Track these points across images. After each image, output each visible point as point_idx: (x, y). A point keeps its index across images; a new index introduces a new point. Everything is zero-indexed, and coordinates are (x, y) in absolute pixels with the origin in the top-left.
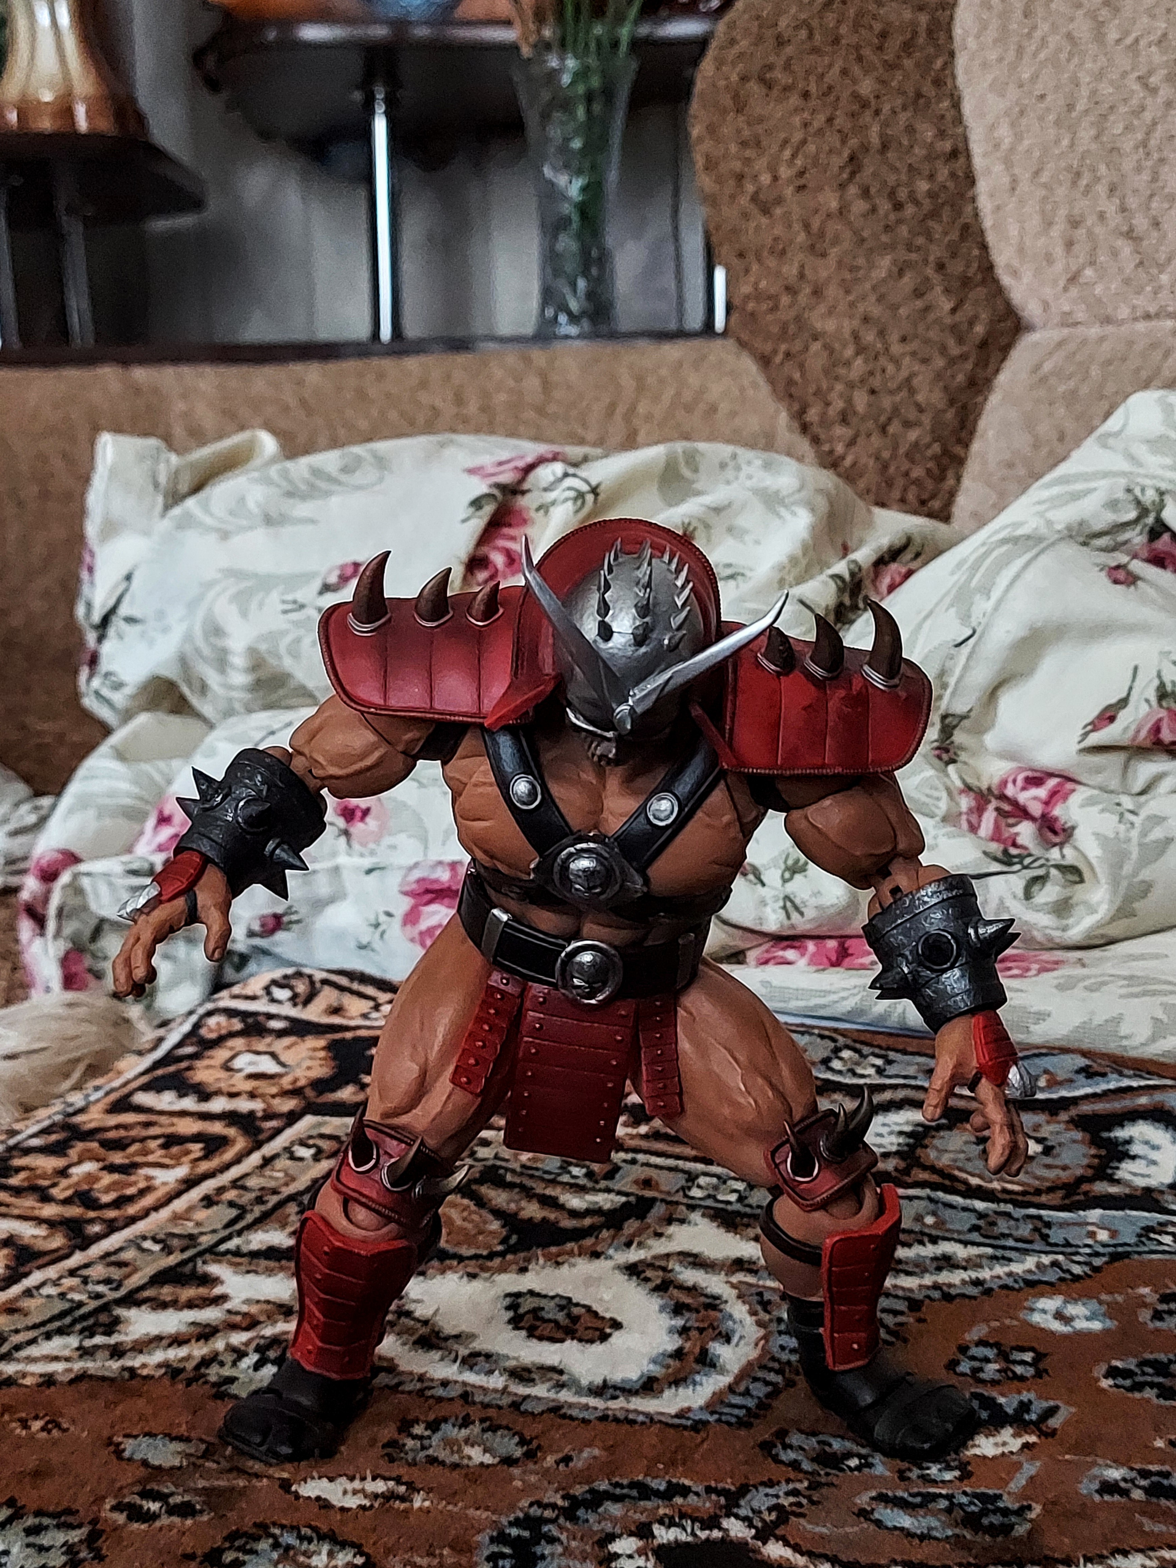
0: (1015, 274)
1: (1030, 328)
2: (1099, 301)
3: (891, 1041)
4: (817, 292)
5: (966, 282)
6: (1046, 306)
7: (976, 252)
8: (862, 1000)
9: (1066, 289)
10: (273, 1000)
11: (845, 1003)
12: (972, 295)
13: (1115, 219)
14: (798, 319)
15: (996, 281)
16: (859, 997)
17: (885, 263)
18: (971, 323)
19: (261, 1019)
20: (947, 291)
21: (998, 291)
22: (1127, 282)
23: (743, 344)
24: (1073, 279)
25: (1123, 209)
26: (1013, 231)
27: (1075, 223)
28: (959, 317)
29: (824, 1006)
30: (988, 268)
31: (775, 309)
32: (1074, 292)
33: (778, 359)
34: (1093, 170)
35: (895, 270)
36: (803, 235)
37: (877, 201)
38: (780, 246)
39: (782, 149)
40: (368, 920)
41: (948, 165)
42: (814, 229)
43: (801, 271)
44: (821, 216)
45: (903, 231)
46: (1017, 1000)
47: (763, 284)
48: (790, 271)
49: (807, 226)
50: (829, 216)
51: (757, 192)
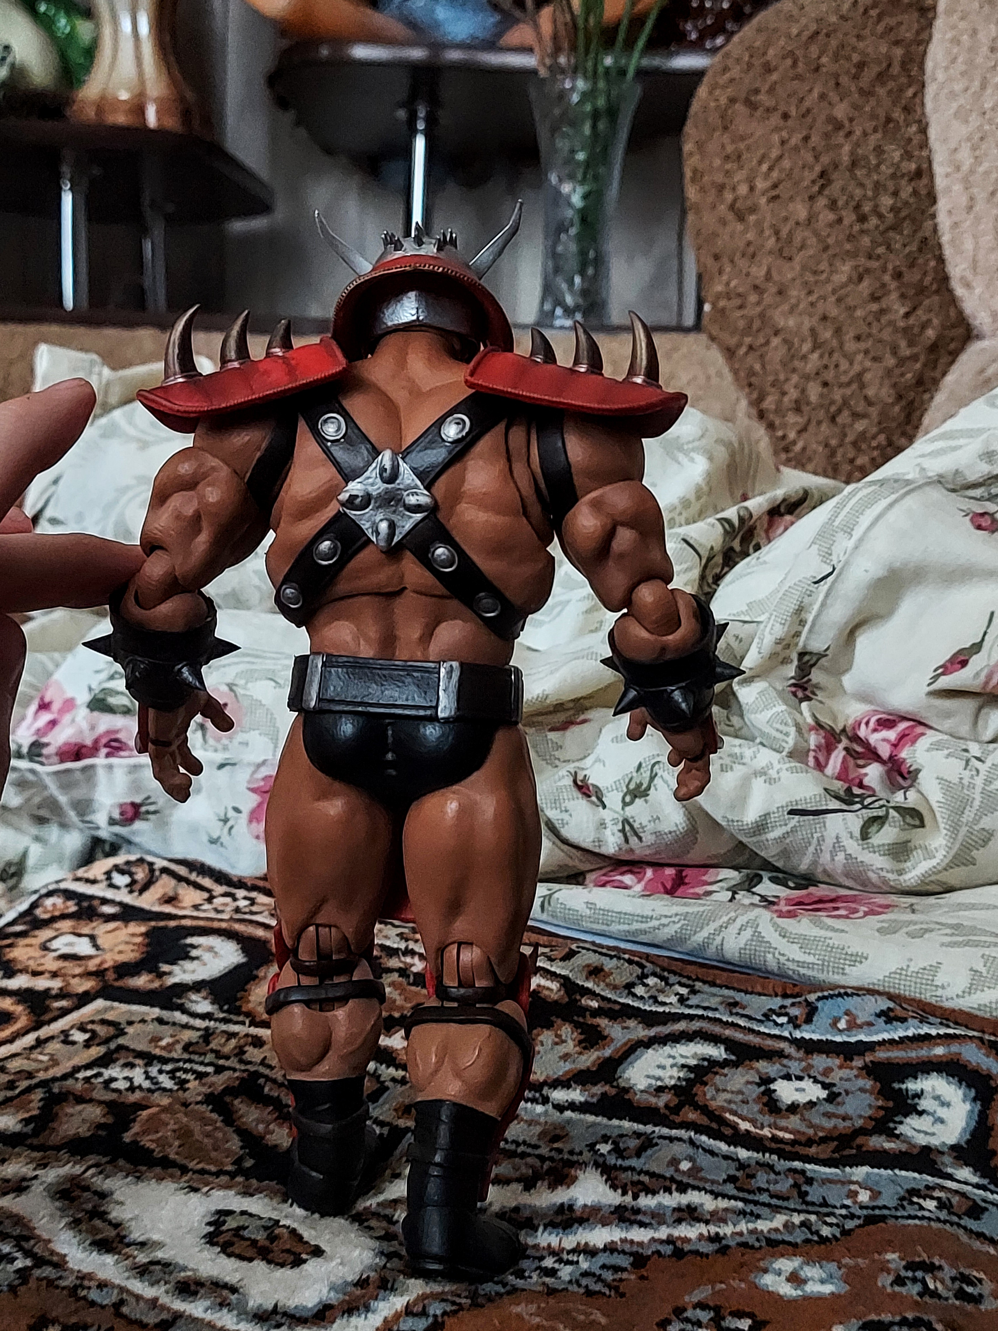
1: (979, 336)
3: (701, 972)
4: (782, 292)
5: (921, 290)
6: (996, 316)
8: (681, 928)
10: (112, 886)
11: (666, 930)
12: (927, 302)
14: (763, 316)
16: (679, 925)
17: (845, 269)
18: (923, 327)
19: (96, 903)
20: (903, 297)
21: (951, 300)
23: (712, 339)
26: (968, 244)
28: (911, 321)
29: (645, 932)
30: (943, 279)
31: (743, 306)
33: (743, 352)
35: (855, 276)
36: (773, 240)
37: (844, 213)
38: (751, 249)
39: (760, 163)
40: (218, 815)
41: (913, 184)
42: (784, 233)
43: (769, 273)
44: (791, 224)
45: (866, 241)
46: (836, 940)
47: (733, 284)
48: (759, 272)
49: (777, 233)
50: (798, 223)
51: (735, 200)
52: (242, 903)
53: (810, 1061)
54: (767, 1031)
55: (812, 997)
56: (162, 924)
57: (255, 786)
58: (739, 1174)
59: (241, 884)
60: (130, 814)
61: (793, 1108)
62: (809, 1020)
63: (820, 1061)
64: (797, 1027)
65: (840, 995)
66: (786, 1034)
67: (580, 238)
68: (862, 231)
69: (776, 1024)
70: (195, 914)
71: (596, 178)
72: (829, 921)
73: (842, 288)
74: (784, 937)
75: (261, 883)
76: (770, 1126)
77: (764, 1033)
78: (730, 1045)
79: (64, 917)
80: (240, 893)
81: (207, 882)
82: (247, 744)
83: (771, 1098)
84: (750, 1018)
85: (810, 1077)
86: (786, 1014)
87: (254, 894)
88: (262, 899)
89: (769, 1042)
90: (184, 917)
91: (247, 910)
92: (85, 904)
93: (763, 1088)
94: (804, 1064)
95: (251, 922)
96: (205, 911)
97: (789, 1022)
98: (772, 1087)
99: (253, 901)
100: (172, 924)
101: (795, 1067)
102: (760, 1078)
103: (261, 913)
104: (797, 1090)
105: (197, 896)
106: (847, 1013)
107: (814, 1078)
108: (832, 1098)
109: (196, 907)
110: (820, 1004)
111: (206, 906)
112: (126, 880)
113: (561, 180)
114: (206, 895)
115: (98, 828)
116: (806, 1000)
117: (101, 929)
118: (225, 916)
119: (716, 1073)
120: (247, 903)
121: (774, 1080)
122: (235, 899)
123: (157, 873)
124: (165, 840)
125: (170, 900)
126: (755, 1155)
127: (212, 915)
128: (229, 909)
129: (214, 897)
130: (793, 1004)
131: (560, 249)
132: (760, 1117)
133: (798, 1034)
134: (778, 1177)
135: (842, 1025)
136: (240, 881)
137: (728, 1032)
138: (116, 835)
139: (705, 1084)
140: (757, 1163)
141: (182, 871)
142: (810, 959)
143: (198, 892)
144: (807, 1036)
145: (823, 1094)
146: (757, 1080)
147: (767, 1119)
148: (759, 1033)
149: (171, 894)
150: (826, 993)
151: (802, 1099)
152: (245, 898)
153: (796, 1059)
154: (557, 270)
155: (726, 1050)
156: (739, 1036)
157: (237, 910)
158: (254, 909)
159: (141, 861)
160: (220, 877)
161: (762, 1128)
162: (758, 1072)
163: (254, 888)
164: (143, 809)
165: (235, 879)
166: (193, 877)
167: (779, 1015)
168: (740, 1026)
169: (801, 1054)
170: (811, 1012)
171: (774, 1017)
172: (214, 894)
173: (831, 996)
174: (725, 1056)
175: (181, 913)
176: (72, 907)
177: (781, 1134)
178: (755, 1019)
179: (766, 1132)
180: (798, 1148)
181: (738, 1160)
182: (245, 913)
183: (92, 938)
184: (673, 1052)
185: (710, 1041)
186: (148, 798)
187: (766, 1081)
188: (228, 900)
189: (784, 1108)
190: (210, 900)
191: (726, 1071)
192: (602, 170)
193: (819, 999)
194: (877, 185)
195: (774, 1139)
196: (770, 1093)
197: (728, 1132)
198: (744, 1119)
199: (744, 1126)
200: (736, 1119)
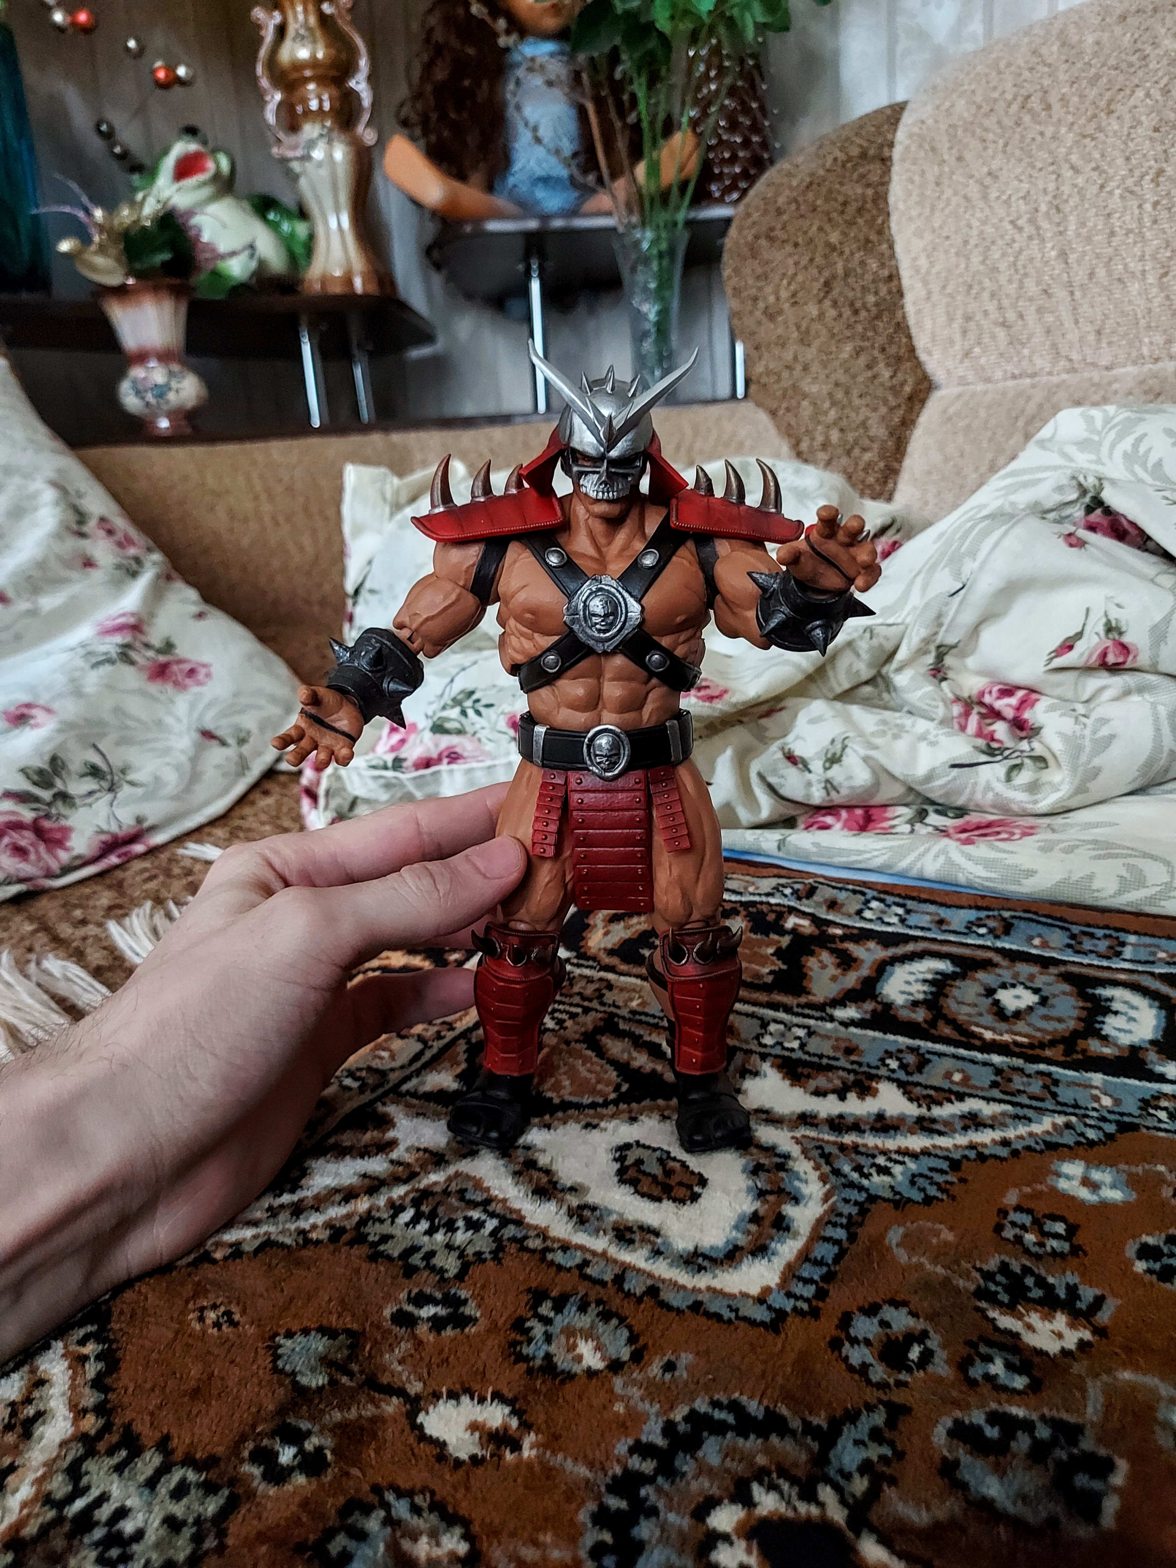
0: (930, 353)
1: (937, 388)
2: (983, 368)
4: (806, 368)
5: (899, 359)
6: (949, 372)
7: (904, 340)
9: (961, 362)
12: (903, 367)
13: (994, 315)
14: (794, 386)
15: (917, 358)
17: (848, 349)
18: (902, 385)
20: (888, 365)
21: (918, 365)
22: (1001, 355)
23: (759, 404)
24: (967, 354)
25: (1000, 309)
26: (928, 324)
27: (968, 318)
28: (894, 381)
30: (912, 350)
31: (779, 380)
32: (967, 363)
33: (781, 412)
34: (980, 283)
35: (855, 353)
37: (842, 309)
43: (795, 355)
44: (807, 320)
45: (859, 328)
46: (1010, 860)
47: (771, 366)
48: (788, 356)
49: (798, 327)
50: (812, 319)
51: (767, 307)
53: (1016, 970)
54: (972, 942)
58: (999, 1078)
61: (1020, 1014)
62: (1007, 932)
63: (1021, 968)
64: (996, 937)
66: (989, 943)
67: (656, 342)
68: (856, 322)
69: (979, 935)
71: (663, 299)
73: (847, 362)
76: (1007, 1033)
77: (972, 945)
83: (999, 1007)
84: (956, 933)
85: (1019, 983)
86: (984, 926)
93: (991, 999)
94: (1011, 972)
97: (988, 933)
98: (996, 996)
101: (1004, 975)
102: (985, 989)
104: (1015, 997)
107: (1021, 983)
108: (1044, 1001)
116: (1000, 916)
119: (951, 986)
121: (993, 989)
126: (1005, 1059)
130: (988, 917)
132: (996, 1025)
133: (999, 944)
134: (1030, 1080)
135: (1036, 943)
139: (949, 997)
140: (1009, 1067)
142: (992, 875)
144: (1007, 946)
145: (1036, 999)
146: (983, 992)
147: (1004, 1026)
151: (1022, 1004)
153: (1005, 968)
155: (951, 963)
156: (955, 950)
161: (1002, 1034)
162: (981, 983)
167: (978, 926)
169: (1007, 962)
170: (1007, 927)
171: (975, 928)
174: (952, 969)
177: (1019, 1039)
178: (960, 933)
179: (1007, 1037)
180: (1038, 1052)
181: (993, 1065)
184: (912, 969)
187: (990, 992)
189: (1011, 1015)
191: (957, 982)
192: (666, 294)
195: (1016, 1043)
196: (997, 1002)
197: (977, 1043)
198: (986, 1028)
199: (988, 1035)
200: (982, 1031)
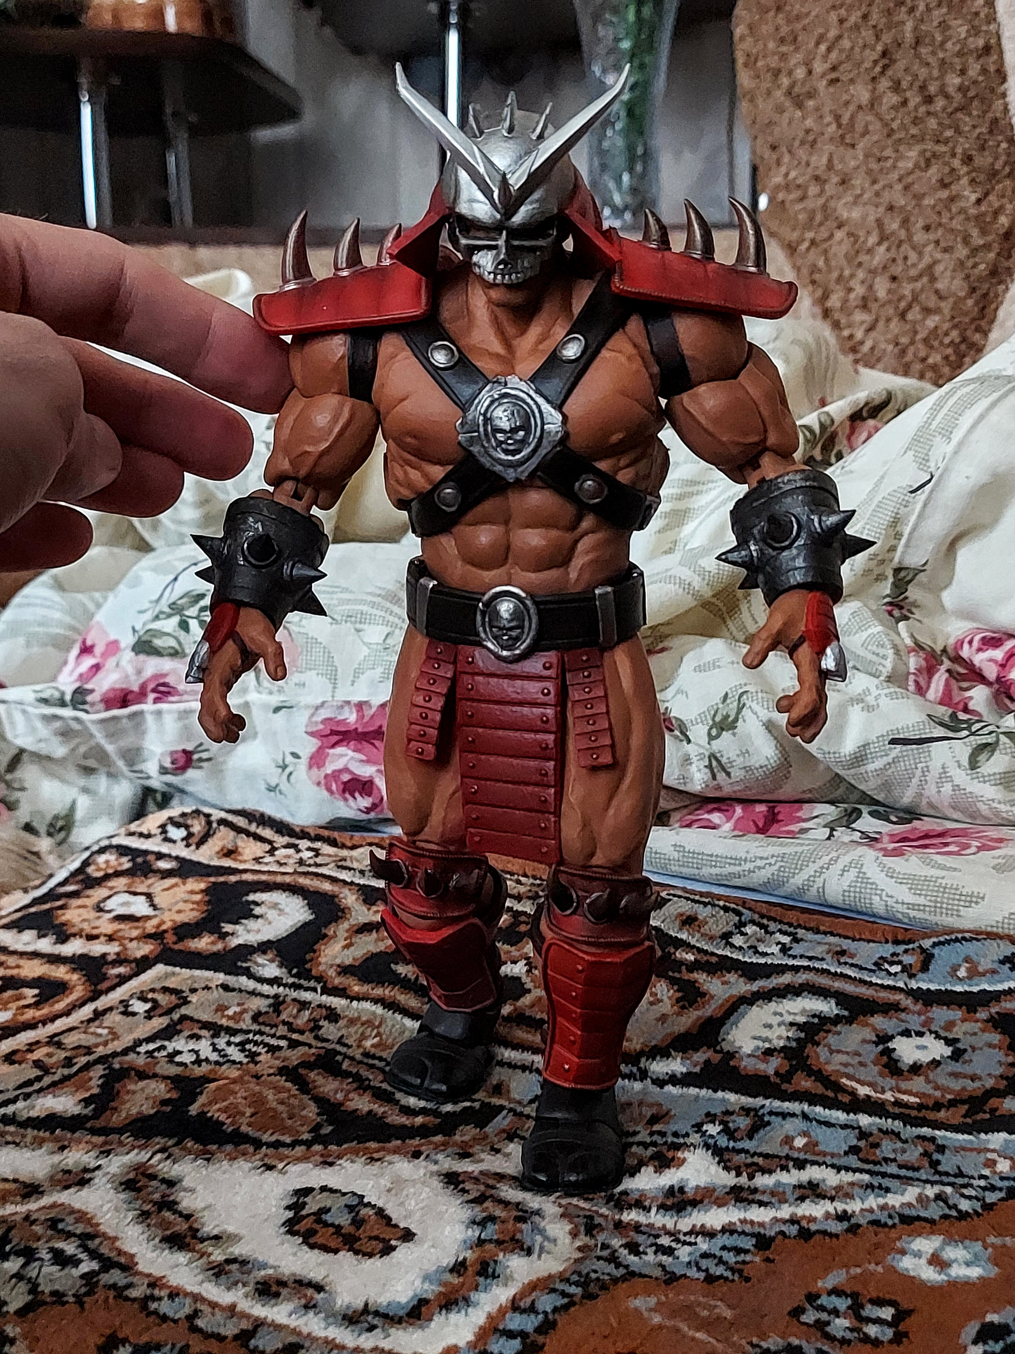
4: (845, 182)
8: (778, 871)
10: (167, 840)
16: (776, 868)
17: (912, 155)
19: (151, 858)
20: (974, 183)
28: (983, 208)
29: (739, 875)
35: (922, 162)
36: (834, 126)
37: (908, 94)
38: (811, 138)
39: (818, 44)
40: (274, 760)
41: (982, 61)
42: (845, 120)
43: (830, 160)
44: (852, 108)
45: (932, 123)
46: (949, 879)
47: (793, 174)
48: (820, 161)
49: (838, 118)
50: (860, 107)
51: (792, 86)
52: (307, 855)
53: (930, 1014)
54: (879, 982)
55: (927, 943)
56: (221, 879)
57: (314, 729)
58: (862, 1144)
59: (304, 834)
60: (181, 762)
61: (916, 1069)
62: (925, 968)
63: (941, 1014)
64: (912, 976)
65: (957, 940)
66: (901, 984)
67: (626, 132)
68: (929, 113)
69: (890, 974)
70: (257, 867)
71: (642, 67)
72: (940, 859)
73: (909, 174)
74: (892, 877)
75: (326, 833)
76: (891, 1089)
77: (876, 984)
78: (841, 998)
79: (117, 874)
80: (304, 844)
81: (267, 833)
82: (304, 685)
83: (890, 1058)
84: (861, 968)
85: (931, 1032)
86: (899, 963)
87: (318, 845)
88: (327, 849)
89: (883, 994)
90: (245, 871)
91: (311, 861)
92: (140, 860)
93: (881, 1047)
94: (923, 1017)
95: (316, 875)
96: (266, 864)
97: (902, 971)
98: (891, 1045)
99: (317, 853)
100: (233, 879)
101: (914, 1022)
102: (877, 1036)
103: (327, 865)
104: (918, 1047)
105: (258, 849)
106: (967, 960)
107: (936, 1032)
108: (957, 1055)
109: (257, 860)
110: (936, 951)
111: (268, 859)
112: (182, 833)
113: (604, 71)
114: (268, 847)
115: (149, 778)
116: (920, 947)
117: (158, 886)
118: (290, 870)
119: (828, 1031)
120: (311, 854)
121: (893, 1037)
122: (298, 851)
123: (215, 825)
124: (220, 789)
125: (229, 853)
126: (877, 1120)
127: (275, 868)
128: (291, 861)
129: (276, 849)
130: (906, 951)
131: (606, 144)
132: (879, 1080)
133: (914, 985)
134: (905, 1146)
135: (962, 973)
136: (302, 831)
137: (838, 985)
138: (167, 784)
139: (818, 1044)
140: (880, 1130)
141: (241, 822)
142: (921, 900)
143: (259, 844)
144: (924, 986)
145: (948, 1051)
146: (874, 1039)
147: (889, 1082)
148: (871, 984)
149: (230, 847)
150: (942, 939)
151: (925, 1057)
152: (309, 849)
153: (914, 1013)
154: (604, 167)
155: (837, 1004)
156: (849, 988)
157: (301, 862)
158: (319, 860)
159: (197, 812)
160: (282, 828)
161: (883, 1092)
162: (875, 1029)
163: (318, 838)
164: (195, 757)
165: (298, 830)
166: (253, 828)
167: (892, 963)
168: (850, 977)
169: (919, 1007)
170: (927, 959)
171: (887, 966)
172: (276, 845)
173: (948, 942)
174: (836, 1012)
175: (241, 867)
176: (126, 863)
177: (905, 1098)
178: (866, 969)
179: (888, 1095)
180: (925, 1113)
181: (859, 1128)
182: (310, 866)
183: (149, 896)
184: (780, 1009)
185: (820, 995)
186: (201, 744)
187: (884, 1039)
188: (291, 851)
189: (905, 1068)
190: (272, 852)
191: (839, 1028)
192: (647, 59)
193: (935, 945)
194: (943, 62)
195: (898, 1103)
196: (888, 1052)
197: (846, 1099)
198: (862, 1083)
199: (863, 1091)
200: (854, 1084)
